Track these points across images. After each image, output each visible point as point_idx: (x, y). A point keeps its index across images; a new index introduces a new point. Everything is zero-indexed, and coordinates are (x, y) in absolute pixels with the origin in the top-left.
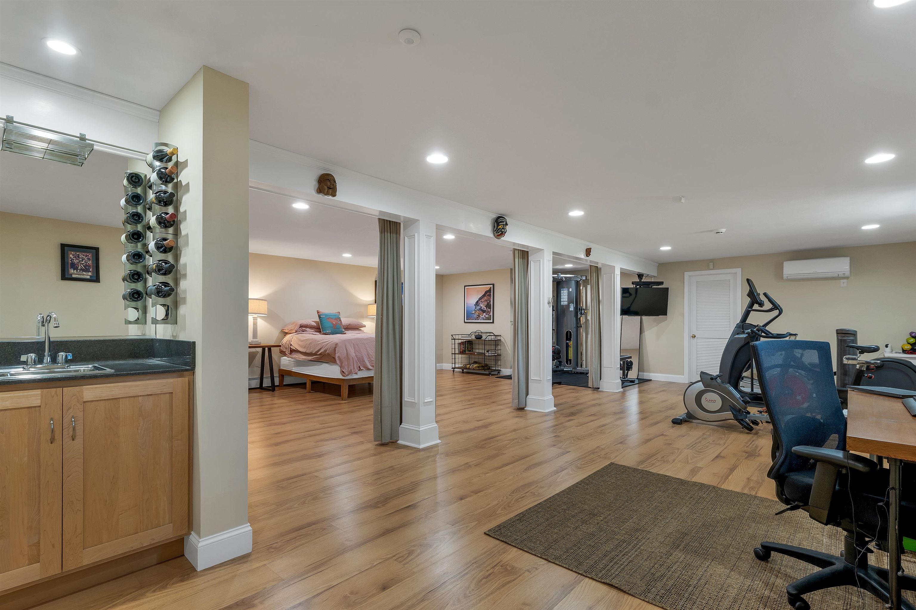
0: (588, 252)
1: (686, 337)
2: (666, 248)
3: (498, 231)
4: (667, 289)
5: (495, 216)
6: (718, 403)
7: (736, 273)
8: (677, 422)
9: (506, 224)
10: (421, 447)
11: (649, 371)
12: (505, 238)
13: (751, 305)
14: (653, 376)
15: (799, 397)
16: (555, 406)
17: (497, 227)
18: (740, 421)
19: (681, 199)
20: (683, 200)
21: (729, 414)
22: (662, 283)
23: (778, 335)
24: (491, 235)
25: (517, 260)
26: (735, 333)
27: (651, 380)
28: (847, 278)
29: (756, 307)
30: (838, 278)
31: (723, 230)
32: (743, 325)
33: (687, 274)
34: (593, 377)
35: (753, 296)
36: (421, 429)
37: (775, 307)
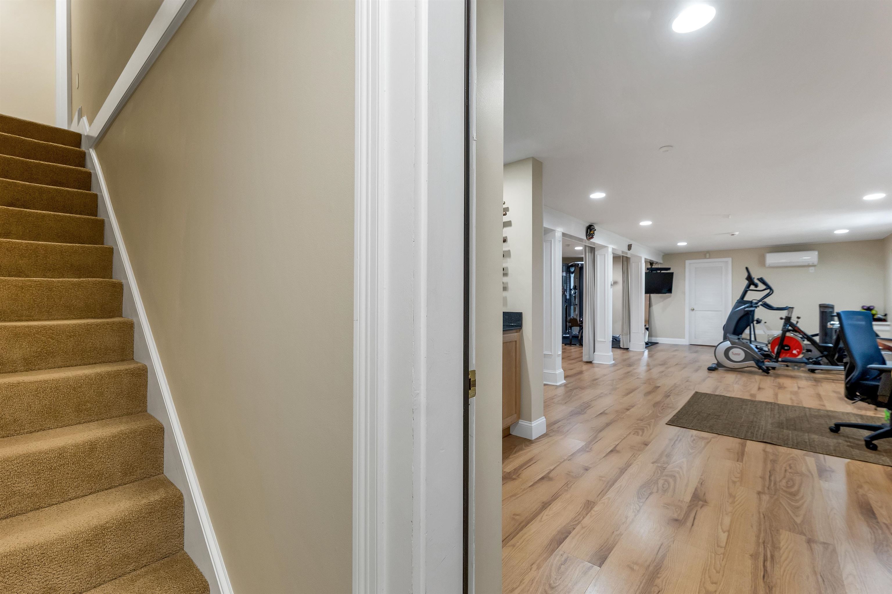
0: (630, 247)
1: (687, 310)
2: (682, 244)
3: (590, 235)
4: (672, 274)
5: (588, 225)
6: (742, 356)
7: (727, 262)
8: (711, 369)
9: (595, 230)
10: (558, 384)
11: (656, 337)
12: (592, 240)
13: (748, 287)
14: (659, 340)
15: (795, 352)
16: (614, 360)
17: (590, 232)
18: (760, 368)
19: (729, 216)
20: (730, 217)
21: (752, 363)
22: (669, 269)
23: (778, 308)
24: (585, 238)
25: (587, 254)
26: (736, 307)
27: (658, 343)
28: (814, 266)
29: (752, 287)
30: (809, 266)
31: (737, 233)
32: (741, 301)
33: (688, 262)
34: (624, 340)
35: (749, 278)
36: (557, 373)
37: (768, 287)
